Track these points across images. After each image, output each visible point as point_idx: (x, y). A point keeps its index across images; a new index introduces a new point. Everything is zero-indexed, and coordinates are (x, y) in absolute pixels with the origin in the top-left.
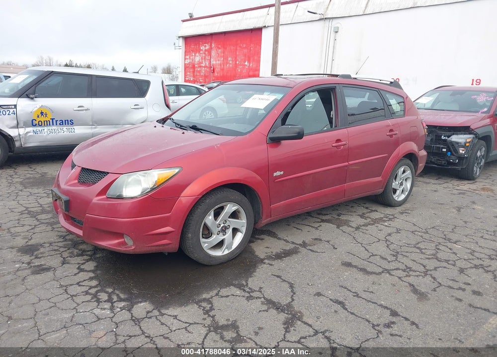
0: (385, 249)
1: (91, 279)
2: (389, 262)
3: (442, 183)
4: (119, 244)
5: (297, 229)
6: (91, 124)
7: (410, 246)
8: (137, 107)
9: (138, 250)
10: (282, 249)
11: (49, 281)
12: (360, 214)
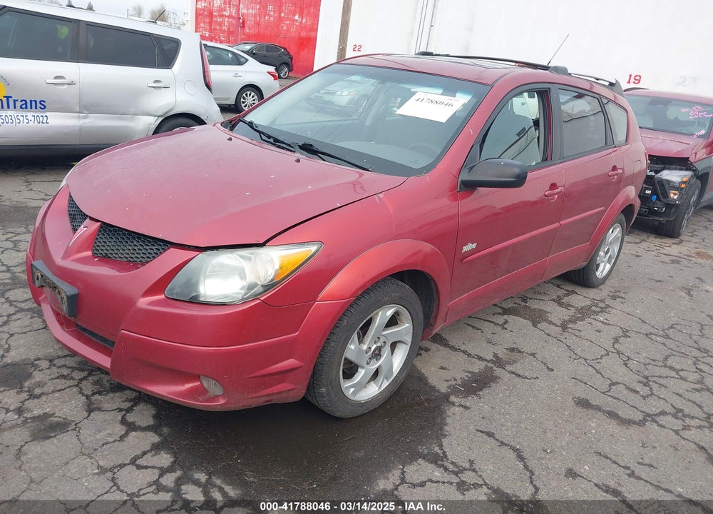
0: (623, 369)
1: (156, 448)
2: (644, 398)
3: (638, 241)
4: (191, 393)
5: (473, 327)
6: (78, 110)
7: (657, 363)
8: (158, 86)
9: (232, 406)
10: (469, 372)
11: (73, 456)
12: (555, 297)
